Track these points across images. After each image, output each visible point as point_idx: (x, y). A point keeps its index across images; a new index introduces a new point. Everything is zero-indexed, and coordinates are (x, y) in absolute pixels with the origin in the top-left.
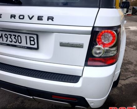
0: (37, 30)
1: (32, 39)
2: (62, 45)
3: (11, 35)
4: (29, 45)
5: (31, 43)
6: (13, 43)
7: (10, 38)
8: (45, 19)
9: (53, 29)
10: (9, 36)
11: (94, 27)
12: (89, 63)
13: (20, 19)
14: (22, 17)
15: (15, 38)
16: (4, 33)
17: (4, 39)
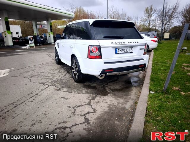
0: (134, 46)
1: (131, 49)
3: (125, 49)
14: (131, 42)
16: (122, 49)
17: (122, 51)
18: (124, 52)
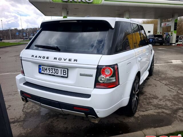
0: (68, 66)
1: (64, 71)
2: (81, 75)
3: (52, 69)
4: (62, 75)
5: (64, 74)
6: (53, 74)
7: (52, 70)
8: (73, 60)
9: (77, 66)
10: (51, 69)
11: (98, 65)
12: (97, 87)
13: (59, 60)
14: (60, 59)
15: (54, 71)
16: (48, 68)
17: (48, 71)
18: (50, 73)
